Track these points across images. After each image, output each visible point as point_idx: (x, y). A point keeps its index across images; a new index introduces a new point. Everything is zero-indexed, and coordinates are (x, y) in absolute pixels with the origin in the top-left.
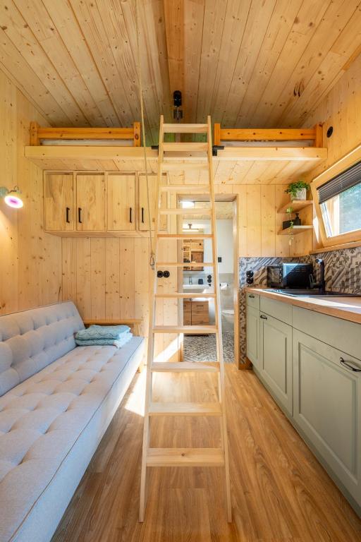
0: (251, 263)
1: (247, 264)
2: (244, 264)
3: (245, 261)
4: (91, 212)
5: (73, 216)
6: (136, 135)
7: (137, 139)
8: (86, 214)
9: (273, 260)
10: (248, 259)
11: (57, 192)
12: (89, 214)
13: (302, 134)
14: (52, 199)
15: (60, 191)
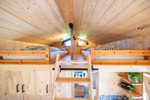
0: (105, 98)
1: (103, 98)
2: (101, 98)
3: (102, 97)
4: (28, 86)
5: (20, 88)
6: (47, 55)
7: (47, 57)
8: (26, 87)
9: (115, 97)
10: (103, 96)
11: (13, 76)
12: (28, 87)
13: (143, 53)
14: (11, 79)
15: (14, 76)
